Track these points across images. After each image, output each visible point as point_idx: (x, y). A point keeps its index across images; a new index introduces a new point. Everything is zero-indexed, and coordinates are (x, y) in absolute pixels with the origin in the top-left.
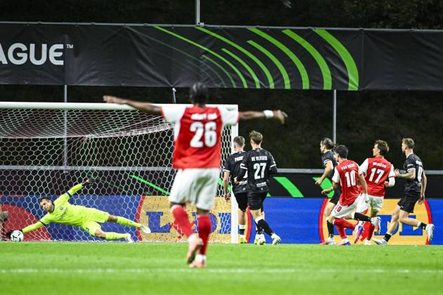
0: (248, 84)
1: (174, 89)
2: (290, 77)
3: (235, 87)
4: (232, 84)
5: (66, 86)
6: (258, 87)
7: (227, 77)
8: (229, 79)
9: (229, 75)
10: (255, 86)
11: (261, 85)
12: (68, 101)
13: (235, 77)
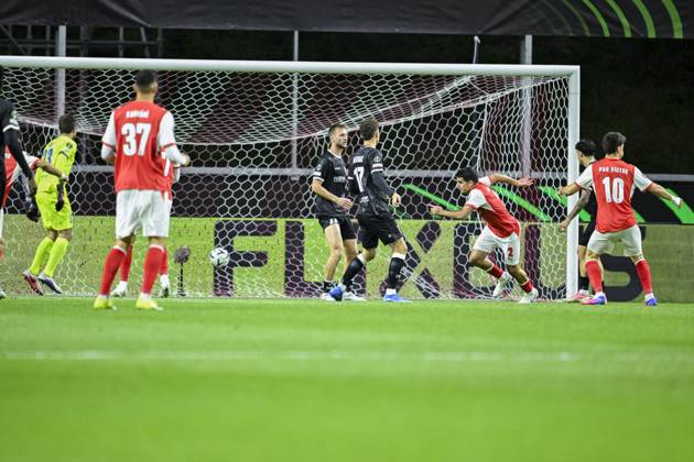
0: (610, 30)
1: (476, 38)
2: (683, 19)
3: (588, 34)
4: (582, 29)
5: (296, 33)
6: (628, 34)
7: (576, 18)
8: (578, 21)
9: (578, 15)
10: (624, 34)
11: (632, 30)
12: (300, 59)
13: (589, 16)
